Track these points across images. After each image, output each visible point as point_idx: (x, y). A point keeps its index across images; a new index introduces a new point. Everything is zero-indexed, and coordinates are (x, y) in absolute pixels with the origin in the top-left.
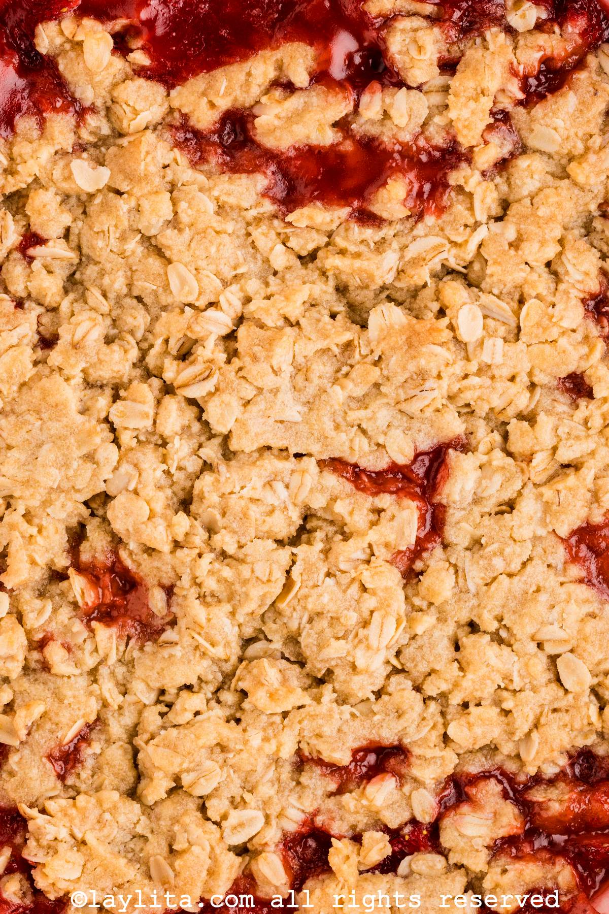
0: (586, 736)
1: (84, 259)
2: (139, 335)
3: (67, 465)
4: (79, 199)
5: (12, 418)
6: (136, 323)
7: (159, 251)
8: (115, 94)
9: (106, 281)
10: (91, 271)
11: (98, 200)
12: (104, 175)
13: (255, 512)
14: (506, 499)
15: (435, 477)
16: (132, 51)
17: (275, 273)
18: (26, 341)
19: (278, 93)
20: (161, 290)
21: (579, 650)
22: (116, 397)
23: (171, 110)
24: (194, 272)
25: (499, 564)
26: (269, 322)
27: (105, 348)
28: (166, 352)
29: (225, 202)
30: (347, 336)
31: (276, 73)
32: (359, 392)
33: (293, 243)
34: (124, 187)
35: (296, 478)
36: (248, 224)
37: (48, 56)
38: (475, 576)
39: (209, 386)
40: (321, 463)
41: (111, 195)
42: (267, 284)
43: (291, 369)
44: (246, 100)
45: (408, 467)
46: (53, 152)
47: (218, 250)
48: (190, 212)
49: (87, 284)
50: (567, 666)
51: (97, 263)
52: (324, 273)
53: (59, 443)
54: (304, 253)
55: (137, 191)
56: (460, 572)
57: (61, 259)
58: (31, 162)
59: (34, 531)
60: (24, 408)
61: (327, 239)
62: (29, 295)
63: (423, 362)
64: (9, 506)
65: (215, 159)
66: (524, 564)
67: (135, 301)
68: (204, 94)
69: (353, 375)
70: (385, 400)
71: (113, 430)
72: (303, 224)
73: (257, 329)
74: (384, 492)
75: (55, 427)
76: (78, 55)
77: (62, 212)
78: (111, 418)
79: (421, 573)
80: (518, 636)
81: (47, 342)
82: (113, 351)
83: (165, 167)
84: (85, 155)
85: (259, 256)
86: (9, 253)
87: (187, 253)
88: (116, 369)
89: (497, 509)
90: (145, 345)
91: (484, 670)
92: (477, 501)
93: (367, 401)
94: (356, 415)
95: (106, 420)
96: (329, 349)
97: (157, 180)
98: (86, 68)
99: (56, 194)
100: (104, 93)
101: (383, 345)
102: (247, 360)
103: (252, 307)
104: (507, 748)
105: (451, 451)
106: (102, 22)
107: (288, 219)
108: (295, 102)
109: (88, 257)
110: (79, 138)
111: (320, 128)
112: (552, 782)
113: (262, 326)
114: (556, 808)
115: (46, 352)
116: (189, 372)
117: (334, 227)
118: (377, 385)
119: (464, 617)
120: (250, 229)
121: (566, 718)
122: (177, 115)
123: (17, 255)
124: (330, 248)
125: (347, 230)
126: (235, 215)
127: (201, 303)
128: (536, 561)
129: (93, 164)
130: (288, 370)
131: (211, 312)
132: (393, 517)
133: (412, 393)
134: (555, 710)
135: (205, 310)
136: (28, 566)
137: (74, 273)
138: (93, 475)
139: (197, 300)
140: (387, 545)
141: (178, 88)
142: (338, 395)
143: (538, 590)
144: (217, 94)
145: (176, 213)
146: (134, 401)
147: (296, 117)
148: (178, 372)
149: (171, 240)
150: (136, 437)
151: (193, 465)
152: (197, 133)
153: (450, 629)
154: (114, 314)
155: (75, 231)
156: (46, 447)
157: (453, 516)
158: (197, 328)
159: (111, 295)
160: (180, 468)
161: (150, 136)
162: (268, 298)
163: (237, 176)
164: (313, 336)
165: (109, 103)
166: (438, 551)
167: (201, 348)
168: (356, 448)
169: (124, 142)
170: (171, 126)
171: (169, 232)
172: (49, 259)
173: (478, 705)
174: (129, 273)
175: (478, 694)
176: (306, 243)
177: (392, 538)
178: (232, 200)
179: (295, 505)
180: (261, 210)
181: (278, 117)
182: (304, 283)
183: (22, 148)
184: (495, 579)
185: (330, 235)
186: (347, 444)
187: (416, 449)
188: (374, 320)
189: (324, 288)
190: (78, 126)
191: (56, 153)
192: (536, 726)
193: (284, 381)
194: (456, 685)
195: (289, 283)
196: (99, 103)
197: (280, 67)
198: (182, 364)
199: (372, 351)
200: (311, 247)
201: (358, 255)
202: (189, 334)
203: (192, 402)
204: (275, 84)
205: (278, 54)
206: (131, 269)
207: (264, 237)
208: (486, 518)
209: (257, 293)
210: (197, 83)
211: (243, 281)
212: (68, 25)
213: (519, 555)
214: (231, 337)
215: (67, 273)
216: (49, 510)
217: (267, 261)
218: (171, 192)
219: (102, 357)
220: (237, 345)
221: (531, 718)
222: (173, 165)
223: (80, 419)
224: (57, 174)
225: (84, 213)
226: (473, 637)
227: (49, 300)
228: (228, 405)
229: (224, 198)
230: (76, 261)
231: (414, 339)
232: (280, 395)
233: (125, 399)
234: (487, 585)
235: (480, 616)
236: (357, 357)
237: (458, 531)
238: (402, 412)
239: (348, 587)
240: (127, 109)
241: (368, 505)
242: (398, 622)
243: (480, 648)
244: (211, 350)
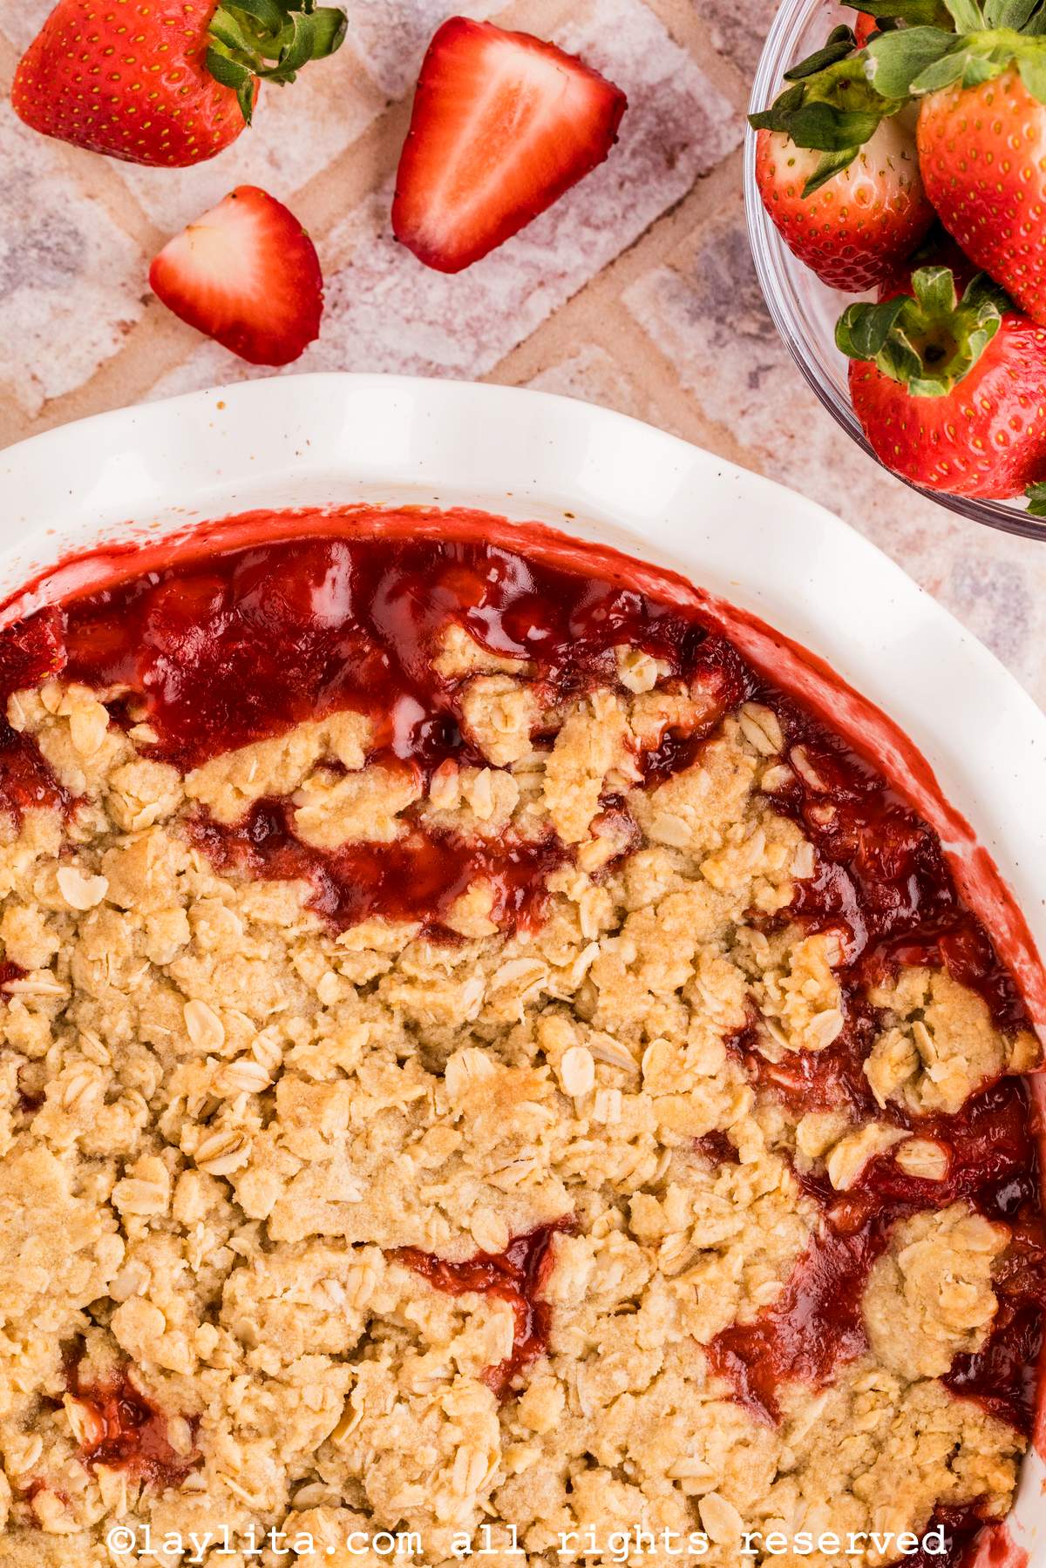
1: (76, 993)
2: (150, 1092)
3: (58, 1264)
4: (68, 915)
6: (143, 1077)
7: (173, 985)
8: (113, 781)
9: (106, 1023)
10: (85, 1011)
11: (92, 920)
12: (100, 888)
13: (302, 1321)
14: (629, 1295)
15: (536, 1268)
16: (134, 725)
17: (325, 1009)
18: (2, 1103)
19: (324, 776)
20: (176, 1035)
21: (727, 1490)
22: (121, 1174)
23: (187, 800)
24: (219, 1012)
25: (621, 1380)
26: (317, 1075)
27: (104, 1112)
28: (184, 1115)
29: (257, 920)
30: (419, 1091)
31: (322, 751)
32: (435, 1162)
33: (347, 969)
34: (126, 903)
35: (356, 1273)
36: (289, 946)
37: (25, 732)
38: (590, 1396)
39: (240, 1159)
40: (388, 1255)
41: (110, 912)
42: (314, 1024)
43: (347, 1134)
44: (282, 786)
45: (502, 1257)
46: (33, 858)
47: (249, 983)
48: (212, 934)
49: (81, 1027)
50: (712, 1510)
51: (93, 1000)
52: (388, 1008)
53: (47, 1234)
54: (362, 982)
55: (143, 908)
56: (571, 1391)
57: (48, 995)
58: (5, 872)
59: (17, 1349)
61: (391, 964)
62: (7, 1043)
63: (516, 1125)
65: (245, 861)
66: (654, 1379)
67: (143, 1049)
68: (228, 779)
69: (428, 1140)
70: (470, 1173)
71: (117, 1216)
72: (359, 946)
73: (302, 1084)
74: (471, 1290)
75: (41, 1215)
76: (64, 733)
77: (47, 934)
78: (115, 1202)
79: (521, 1392)
80: (648, 1473)
81: (31, 1102)
82: (115, 1115)
83: (180, 874)
84: (75, 860)
85: (303, 987)
87: (209, 987)
88: (120, 1137)
89: (618, 1308)
90: (157, 1105)
91: (604, 1518)
92: (591, 1298)
93: (446, 1172)
94: (429, 1192)
95: (109, 1204)
96: (395, 1108)
97: (169, 894)
98: (74, 749)
99: (40, 911)
100: (98, 780)
101: (465, 1103)
102: (289, 1125)
103: (294, 1055)
105: (556, 1234)
106: (95, 689)
107: (340, 940)
108: (347, 787)
109: (82, 991)
110: (68, 837)
111: (380, 821)
113: (307, 1080)
115: (30, 1115)
116: (215, 1141)
118: (458, 1153)
119: (577, 1448)
120: (291, 952)
122: (194, 805)
124: (395, 975)
125: (417, 951)
126: (271, 934)
128: (670, 1375)
129: (86, 872)
130: (341, 1135)
131: (241, 1064)
132: (482, 1324)
133: (505, 1163)
135: (232, 1061)
136: (10, 1394)
137: (65, 1011)
138: (92, 1276)
139: (223, 1047)
140: (475, 1359)
141: (195, 771)
142: (408, 1166)
143: (673, 1413)
144: (245, 778)
145: (194, 935)
146: (144, 1179)
147: (346, 808)
148: (200, 1142)
149: (189, 971)
150: (148, 1225)
151: (221, 1260)
152: (221, 829)
153: (560, 1464)
154: (117, 1065)
155: (64, 958)
156: (30, 1241)
157: (561, 1318)
158: (223, 1085)
159: (113, 1041)
160: (205, 1264)
161: (159, 835)
162: (315, 1042)
163: (273, 883)
164: (375, 1092)
165: (106, 792)
166: (543, 1364)
167: (228, 1111)
168: (434, 1234)
169: (126, 842)
170: (187, 819)
171: (187, 961)
172: (31, 995)
174: (135, 1013)
176: (365, 969)
177: (480, 1350)
178: (266, 917)
179: (355, 1309)
180: (305, 928)
181: (324, 808)
182: (363, 1021)
184: (616, 1398)
185: (395, 958)
186: (422, 1229)
187: (510, 1233)
188: (453, 1068)
189: (389, 1027)
190: (66, 822)
191: (38, 858)
193: (338, 1150)
195: (343, 1022)
196: (93, 793)
197: (326, 743)
198: (205, 1132)
199: (451, 1110)
200: (370, 975)
201: (431, 985)
202: (213, 1093)
203: (221, 1179)
204: (321, 763)
205: (323, 727)
206: (136, 1007)
207: (310, 963)
208: (604, 1319)
209: (301, 1035)
210: (220, 765)
211: (282, 1021)
212: (50, 693)
213: (648, 1367)
214: (268, 1093)
215: (55, 1011)
216: (35, 1321)
217: (313, 993)
218: (187, 907)
219: (101, 1123)
220: (276, 1106)
222: (190, 872)
223: (75, 1203)
224: (39, 887)
225: (76, 934)
226: (589, 1474)
227: (33, 1049)
228: (266, 1183)
229: (255, 915)
230: (67, 996)
231: (505, 1095)
232: (333, 1169)
233: (132, 1177)
234: (606, 1407)
235: (597, 1447)
236: (432, 1117)
237: (568, 1337)
238: (492, 1186)
239: (425, 1416)
240: (129, 801)
241: (449, 1308)
242: (491, 1459)
243: (598, 1488)
244: (241, 1113)
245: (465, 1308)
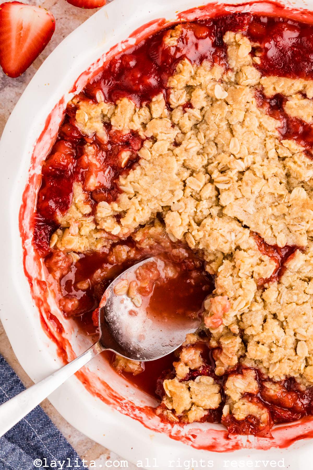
0: (295, 373)
1: (204, 120)
2: (210, 157)
3: (163, 191)
4: (212, 99)
5: (151, 165)
6: (211, 152)
7: (231, 131)
8: (243, 69)
9: (208, 132)
10: (204, 126)
11: (219, 103)
12: (225, 95)
13: (221, 239)
14: (309, 276)
15: (288, 257)
16: (256, 56)
17: (268, 158)
18: (169, 140)
19: (300, 96)
20: (226, 145)
21: (308, 342)
22: (191, 175)
23: (259, 84)
24: (241, 144)
25: (295, 298)
26: (258, 174)
27: (196, 156)
28: (217, 167)
29: (262, 125)
30: (283, 193)
31: (303, 89)
32: (277, 214)
33: (279, 151)
34: (230, 102)
35: (241, 234)
36: (267, 137)
37: (226, 44)
38: (285, 297)
39: (227, 186)
40: (252, 233)
41: (224, 103)
42: (263, 161)
43: (258, 194)
44: (287, 93)
45: (280, 248)
46: (211, 78)
47: (252, 141)
48: (249, 122)
49: (200, 130)
50: (301, 345)
51: (207, 124)
52: (284, 167)
53: (164, 181)
54: (281, 156)
55: (234, 106)
56: (280, 295)
57: (196, 117)
58: (202, 78)
59: (140, 208)
60: (157, 163)
61: (291, 155)
62: (178, 124)
63: (305, 214)
64: (135, 195)
65: (266, 108)
66: (304, 303)
67: (214, 144)
68: (274, 84)
69: (278, 207)
70: (285, 222)
71: (185, 186)
72: (286, 146)
73: (253, 175)
74: (267, 255)
75: (165, 175)
76: (237, 49)
77: (204, 101)
78: (187, 181)
79: (266, 289)
80: (289, 327)
81: (177, 144)
82: (198, 158)
83: (248, 102)
84: (222, 85)
85: (265, 149)
86: (179, 106)
87: (241, 136)
88: (197, 165)
89: (304, 278)
90: (210, 161)
91: (271, 334)
92: (299, 272)
93: (278, 218)
94: (272, 221)
95: (184, 182)
96: (274, 194)
97: (243, 106)
98: (237, 54)
99: (205, 93)
100: (239, 66)
101: (294, 202)
102: (244, 184)
103: (254, 166)
104: (266, 364)
105: (298, 250)
106: (250, 41)
107: (282, 141)
108: (305, 102)
109: (205, 121)
110: (223, 78)
111: (308, 115)
112: (275, 383)
113: (255, 174)
114: (272, 393)
115: (174, 147)
116: (222, 178)
117: (296, 152)
118: (284, 215)
119: (274, 311)
120: (267, 139)
121: (292, 364)
122: (260, 86)
123: (181, 108)
124: (291, 159)
125: (300, 155)
126: (264, 131)
127: (238, 156)
128: (308, 304)
129: (223, 89)
130: (256, 194)
131: (239, 161)
132: (265, 265)
133: (296, 223)
134: (289, 359)
135: (238, 159)
136: (132, 220)
137: (197, 124)
138: (170, 199)
139: (237, 154)
140: (259, 274)
141: (266, 77)
142: (270, 211)
143: (304, 314)
144: (279, 85)
145: (244, 121)
146: (197, 179)
147: (302, 107)
148: (218, 177)
149: (238, 129)
150: (192, 192)
151: (206, 213)
152: (264, 97)
153: (266, 313)
154: (205, 145)
155: (205, 109)
156: (158, 181)
157: (288, 273)
158: (232, 164)
159: (207, 138)
160: (201, 211)
161: (248, 89)
162: (262, 166)
163: (271, 118)
164: (271, 187)
165: (239, 71)
166: (276, 284)
167: (230, 172)
168: (266, 233)
169: (238, 87)
170: (257, 89)
171: (239, 126)
172: (191, 115)
173: (263, 345)
174: (217, 133)
175: (264, 341)
176: (284, 153)
177: (262, 272)
178: (265, 125)
179: (235, 244)
180: (274, 134)
181: (296, 104)
182: (276, 167)
183: (201, 71)
184: (291, 303)
185: (293, 154)
186: (265, 230)
187: (286, 244)
188: (295, 191)
189: (282, 171)
190: (224, 73)
191: (212, 79)
192: (280, 361)
193: (253, 197)
194: (258, 334)
195: (271, 164)
196: (235, 69)
197: (305, 87)
198: (221, 174)
199: (289, 202)
200: (285, 155)
201: (300, 166)
202: (228, 165)
203: (217, 189)
204: (300, 92)
205: (306, 83)
206: (218, 132)
207: (271, 144)
208: (298, 280)
209: (258, 162)
210: (274, 79)
211: (255, 155)
212: (238, 36)
213: (304, 299)
214: (242, 173)
215: (195, 123)
216: (149, 203)
217: (267, 153)
218: (246, 112)
219: (194, 158)
220: (243, 177)
221: (279, 358)
222: (251, 103)
223: (175, 177)
224: (209, 86)
225: (212, 105)
226: (273, 320)
227: (184, 130)
228: (230, 196)
229: (263, 123)
230: (201, 120)
231: (306, 205)
232: (249, 202)
233: (194, 177)
234: (287, 303)
235: (279, 313)
236: (283, 201)
237: (287, 279)
238: (288, 228)
239: (236, 283)
240: (244, 76)
241: (259, 257)
242: (247, 304)
243: (273, 325)
244: (233, 174)
245: (263, 259)
